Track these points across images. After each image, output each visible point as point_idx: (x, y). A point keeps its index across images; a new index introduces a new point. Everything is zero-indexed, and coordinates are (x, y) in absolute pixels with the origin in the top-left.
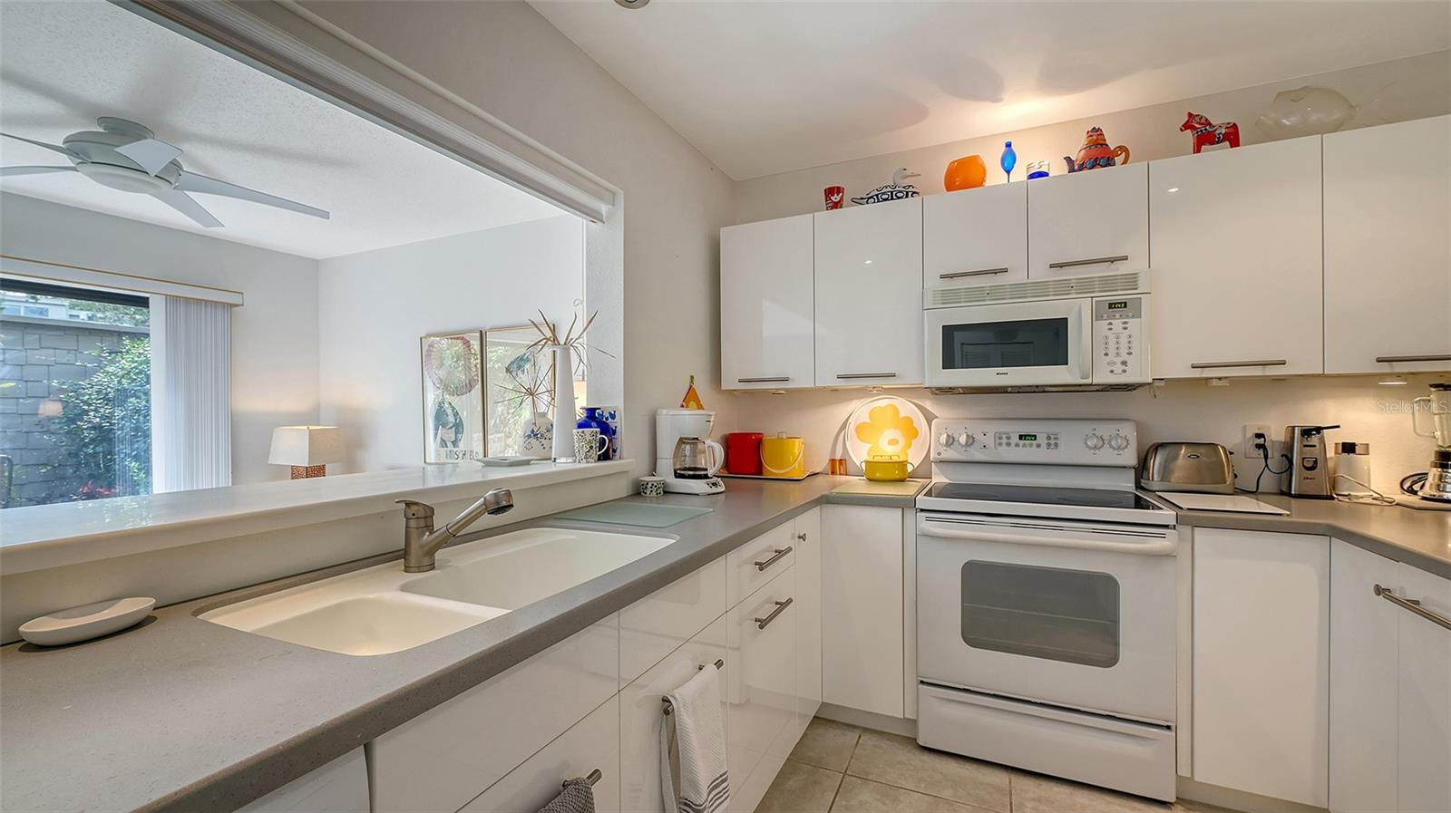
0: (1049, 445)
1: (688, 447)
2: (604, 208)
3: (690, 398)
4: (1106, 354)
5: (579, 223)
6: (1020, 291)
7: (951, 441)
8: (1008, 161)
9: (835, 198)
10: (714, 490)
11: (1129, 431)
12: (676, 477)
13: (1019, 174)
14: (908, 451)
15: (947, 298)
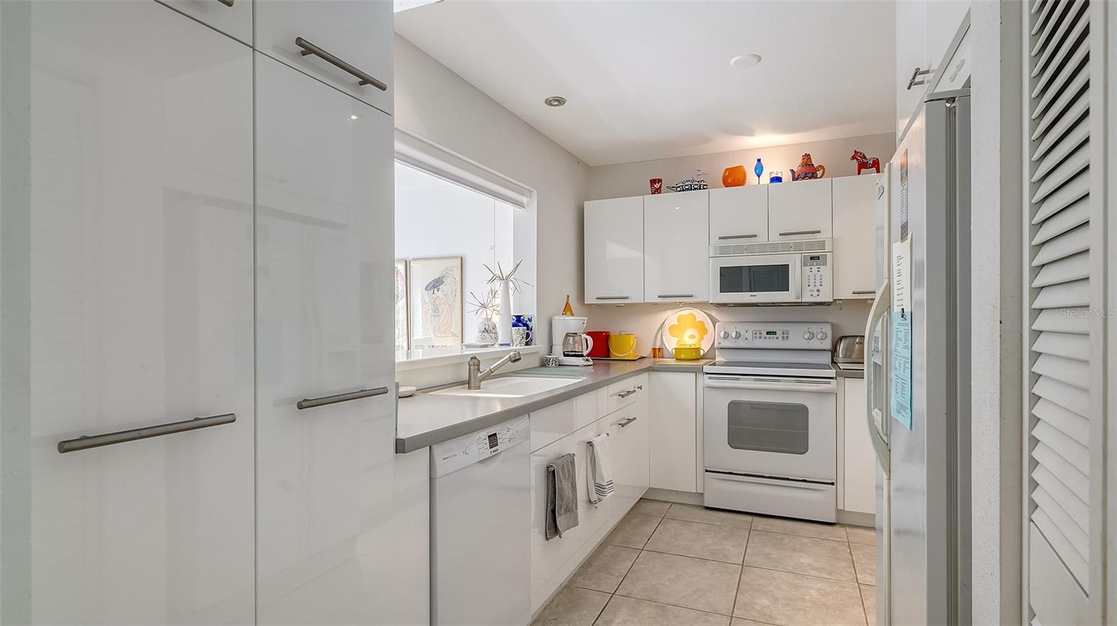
0: (783, 337)
1: (571, 338)
2: (524, 200)
3: (567, 309)
4: (809, 286)
5: (510, 208)
6: (763, 248)
7: (727, 336)
8: (759, 170)
9: (657, 186)
10: (588, 363)
11: (827, 329)
12: (565, 356)
13: (765, 179)
14: (702, 342)
15: (723, 251)
